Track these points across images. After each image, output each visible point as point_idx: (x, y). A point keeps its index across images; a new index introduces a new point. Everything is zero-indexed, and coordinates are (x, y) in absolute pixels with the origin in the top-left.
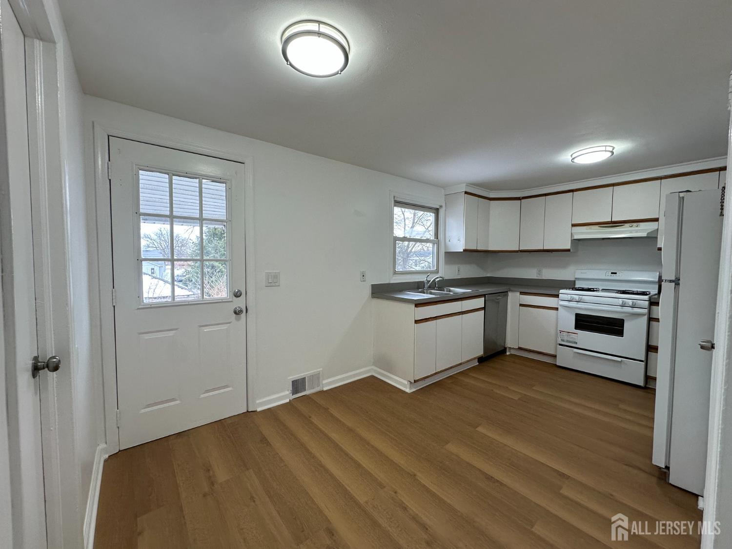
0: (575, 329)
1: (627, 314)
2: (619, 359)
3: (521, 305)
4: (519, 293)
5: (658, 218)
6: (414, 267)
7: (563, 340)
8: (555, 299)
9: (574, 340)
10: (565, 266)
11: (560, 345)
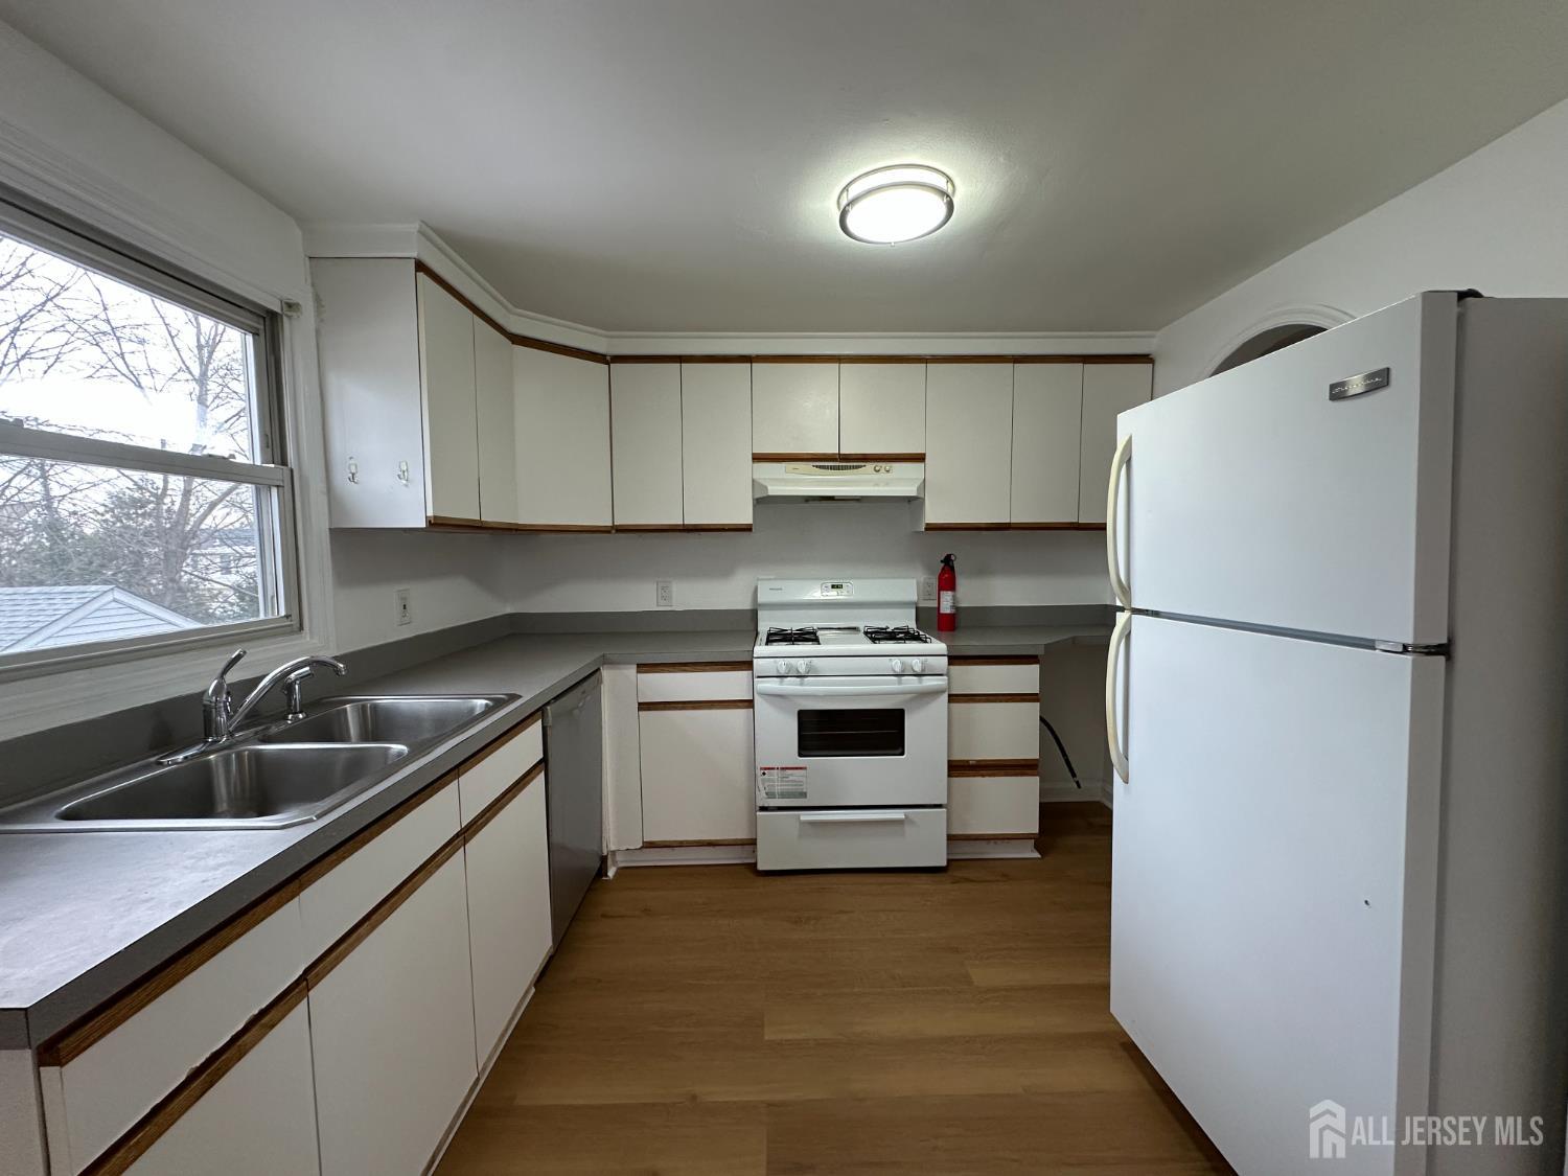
0: (800, 755)
1: (909, 696)
2: (898, 814)
3: (644, 706)
4: (634, 669)
5: (924, 454)
6: (217, 576)
7: (770, 795)
8: (742, 676)
9: (799, 789)
10: (725, 572)
11: (763, 809)
